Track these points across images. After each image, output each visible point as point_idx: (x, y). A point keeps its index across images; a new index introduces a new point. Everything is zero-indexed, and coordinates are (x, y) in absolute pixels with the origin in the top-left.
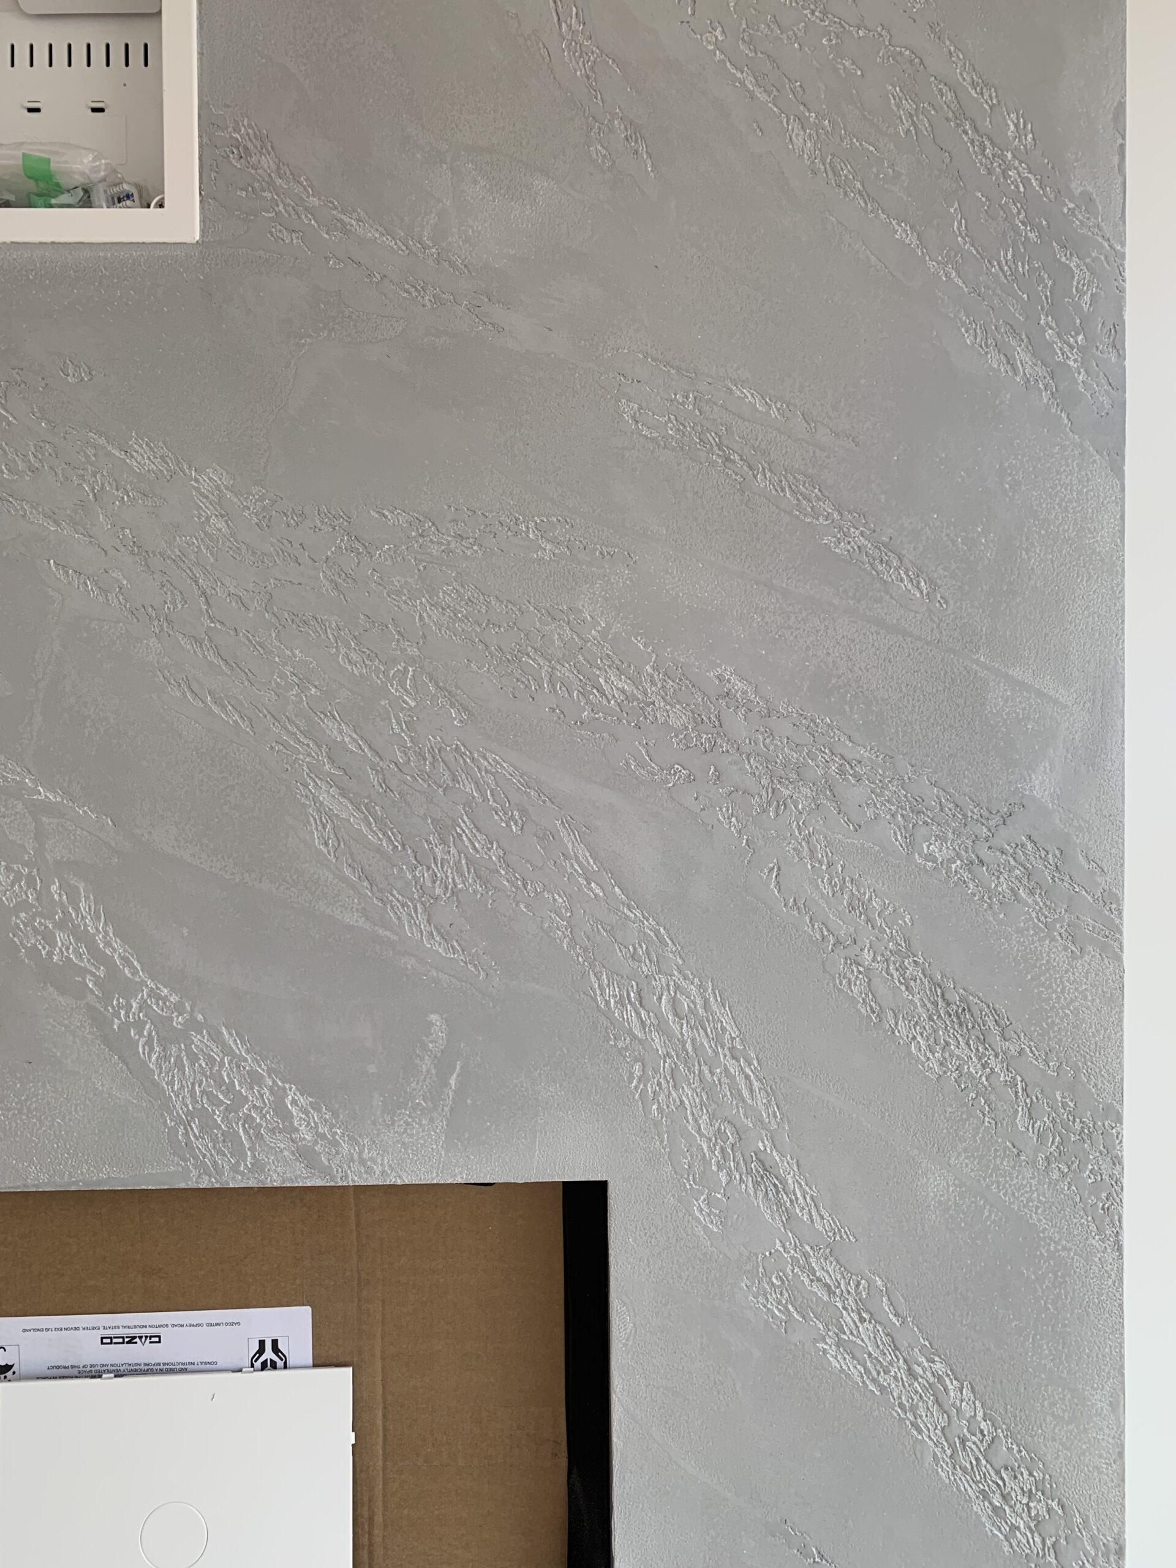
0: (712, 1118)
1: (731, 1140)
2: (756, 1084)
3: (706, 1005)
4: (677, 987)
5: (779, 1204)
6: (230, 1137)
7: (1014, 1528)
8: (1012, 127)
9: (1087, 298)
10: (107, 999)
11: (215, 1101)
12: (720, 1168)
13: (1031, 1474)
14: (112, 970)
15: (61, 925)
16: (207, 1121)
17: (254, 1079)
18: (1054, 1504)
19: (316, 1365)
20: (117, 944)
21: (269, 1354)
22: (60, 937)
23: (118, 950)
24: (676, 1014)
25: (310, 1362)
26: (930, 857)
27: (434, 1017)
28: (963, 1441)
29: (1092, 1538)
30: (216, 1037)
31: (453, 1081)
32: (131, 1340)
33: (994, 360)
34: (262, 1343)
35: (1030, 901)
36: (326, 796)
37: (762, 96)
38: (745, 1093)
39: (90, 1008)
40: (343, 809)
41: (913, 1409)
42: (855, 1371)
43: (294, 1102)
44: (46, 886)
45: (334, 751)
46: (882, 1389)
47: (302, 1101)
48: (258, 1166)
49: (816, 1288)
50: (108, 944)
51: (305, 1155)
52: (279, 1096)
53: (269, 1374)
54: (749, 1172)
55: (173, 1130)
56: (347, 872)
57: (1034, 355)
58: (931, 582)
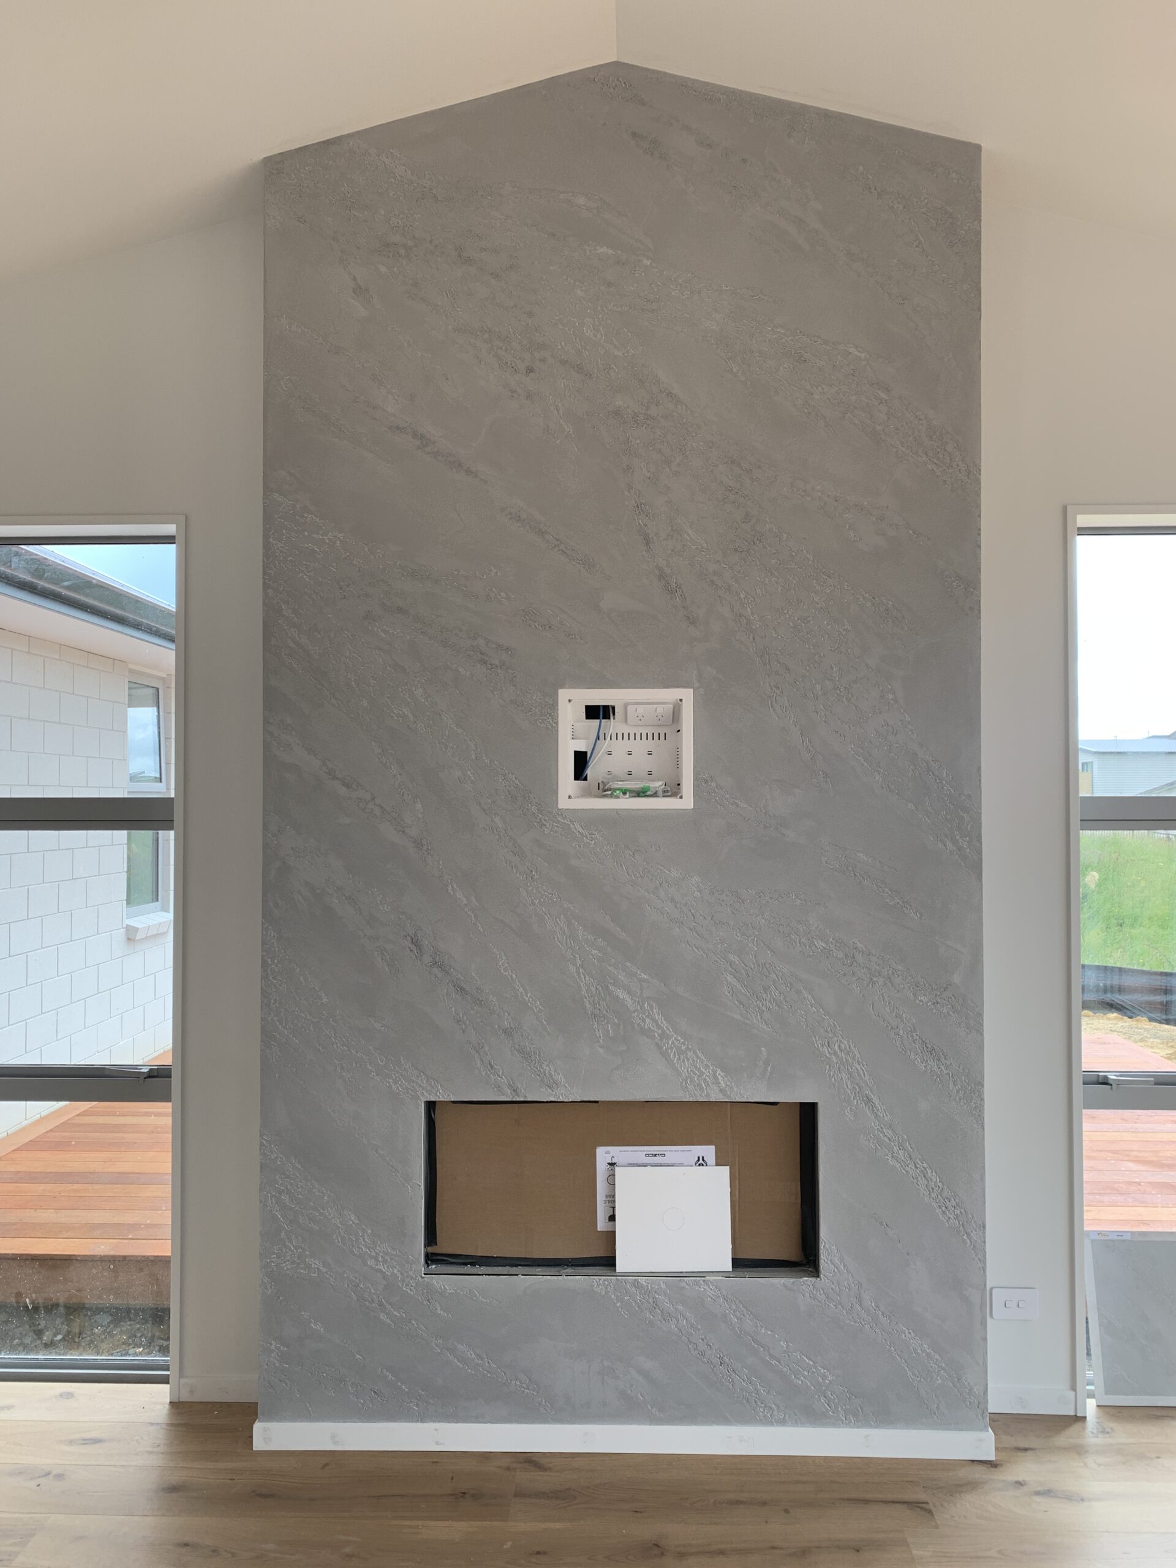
0: (852, 1083)
1: (858, 1090)
2: (866, 1073)
3: (850, 1046)
4: (840, 1041)
5: (873, 1110)
6: (699, 1085)
7: (949, 1218)
8: (945, 774)
9: (969, 826)
10: (661, 1039)
11: (694, 1073)
12: (854, 1099)
13: (955, 1200)
14: (663, 1031)
15: (648, 1016)
16: (692, 1080)
17: (707, 1067)
18: (962, 1211)
19: (716, 1165)
20: (665, 1022)
21: (701, 1161)
22: (647, 1020)
23: (665, 1025)
24: (840, 1050)
26: (921, 1001)
27: (763, 1049)
28: (933, 1189)
29: (975, 1222)
30: (695, 1053)
31: (769, 1069)
32: (655, 1155)
33: (940, 845)
34: (699, 1158)
35: (953, 1015)
36: (730, 978)
37: (866, 765)
38: (863, 1076)
39: (657, 1044)
40: (734, 982)
41: (917, 1178)
42: (898, 1166)
43: (719, 1074)
44: (643, 1004)
45: (731, 964)
46: (907, 1172)
47: (722, 1074)
48: (708, 1095)
49: (885, 1138)
50: (662, 1023)
51: (721, 1091)
52: (715, 1072)
53: (701, 1167)
54: (863, 1100)
55: (681, 1083)
56: (736, 1002)
57: (953, 844)
58: (921, 915)
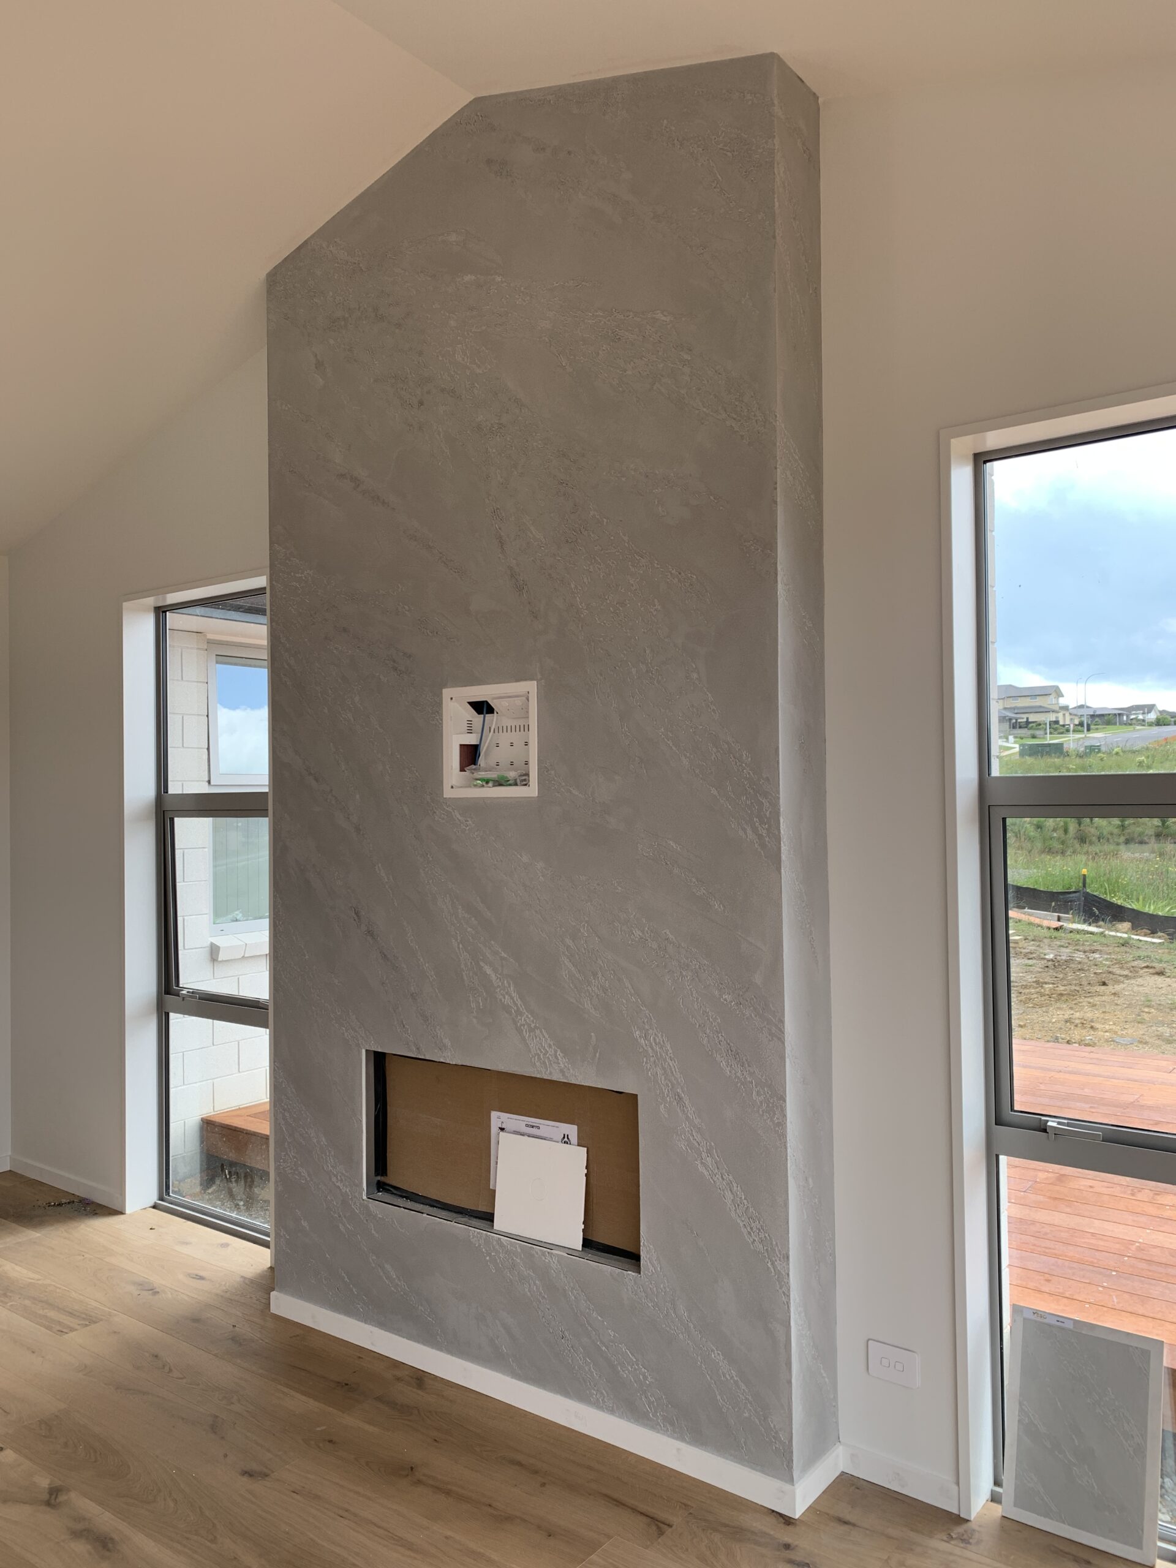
0: (665, 1079)
1: (670, 1087)
2: (677, 1070)
3: (663, 1041)
4: (655, 1034)
5: (684, 1111)
6: (544, 1063)
7: (754, 1240)
8: (745, 756)
9: (768, 812)
10: (517, 1016)
11: (542, 1052)
12: (668, 1096)
13: (759, 1222)
14: (518, 1008)
15: (507, 993)
16: (539, 1058)
17: (550, 1047)
18: (767, 1235)
19: (578, 1145)
20: (519, 1000)
21: (566, 1139)
22: (506, 997)
23: (519, 1002)
24: (655, 1043)
25: (576, 1144)
26: (725, 1000)
27: (592, 1034)
28: (738, 1205)
29: (779, 1251)
30: (541, 1032)
31: (598, 1055)
32: (533, 1127)
33: (741, 833)
34: (564, 1135)
35: (755, 1019)
36: (566, 961)
37: (674, 748)
38: (674, 1072)
39: (513, 1019)
40: (570, 965)
41: (723, 1190)
42: (706, 1173)
43: (559, 1055)
44: (504, 981)
45: (568, 947)
46: (714, 1182)
47: (561, 1054)
48: (551, 1073)
49: (695, 1142)
50: (517, 1000)
51: (562, 1071)
52: (556, 1052)
53: (566, 1145)
54: (675, 1099)
55: (531, 1059)
56: (571, 985)
57: (753, 832)
58: (724, 906)
